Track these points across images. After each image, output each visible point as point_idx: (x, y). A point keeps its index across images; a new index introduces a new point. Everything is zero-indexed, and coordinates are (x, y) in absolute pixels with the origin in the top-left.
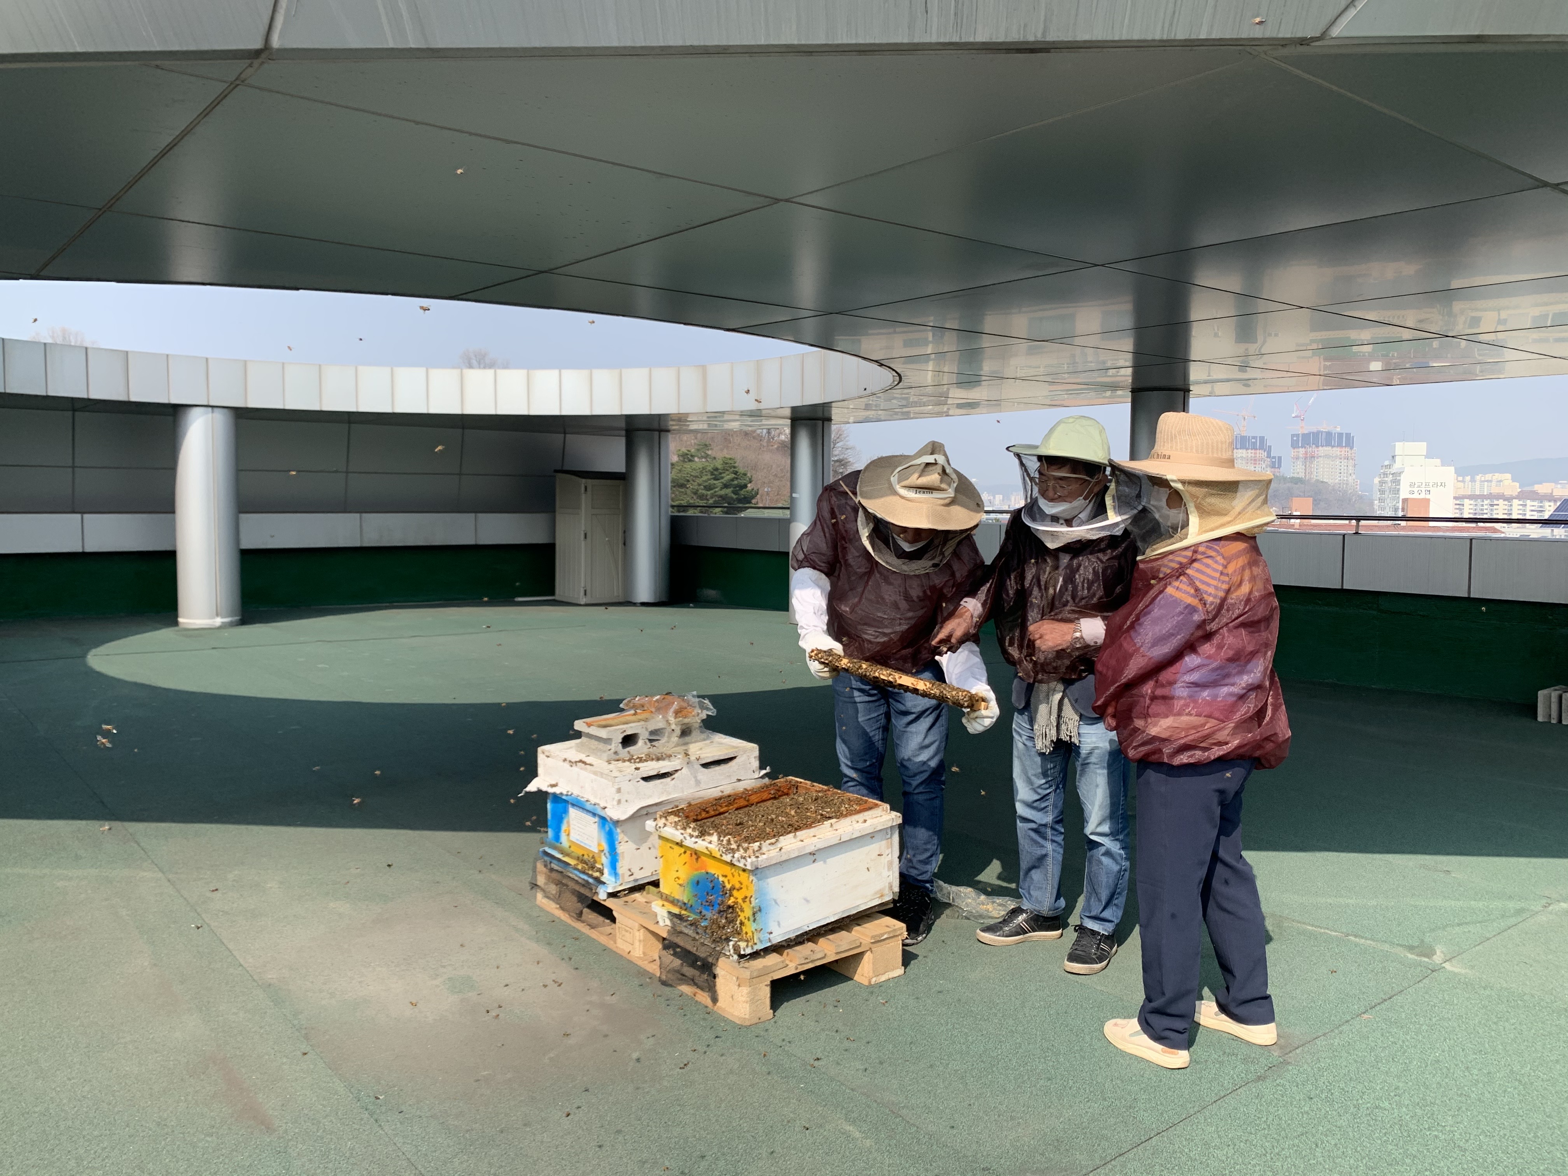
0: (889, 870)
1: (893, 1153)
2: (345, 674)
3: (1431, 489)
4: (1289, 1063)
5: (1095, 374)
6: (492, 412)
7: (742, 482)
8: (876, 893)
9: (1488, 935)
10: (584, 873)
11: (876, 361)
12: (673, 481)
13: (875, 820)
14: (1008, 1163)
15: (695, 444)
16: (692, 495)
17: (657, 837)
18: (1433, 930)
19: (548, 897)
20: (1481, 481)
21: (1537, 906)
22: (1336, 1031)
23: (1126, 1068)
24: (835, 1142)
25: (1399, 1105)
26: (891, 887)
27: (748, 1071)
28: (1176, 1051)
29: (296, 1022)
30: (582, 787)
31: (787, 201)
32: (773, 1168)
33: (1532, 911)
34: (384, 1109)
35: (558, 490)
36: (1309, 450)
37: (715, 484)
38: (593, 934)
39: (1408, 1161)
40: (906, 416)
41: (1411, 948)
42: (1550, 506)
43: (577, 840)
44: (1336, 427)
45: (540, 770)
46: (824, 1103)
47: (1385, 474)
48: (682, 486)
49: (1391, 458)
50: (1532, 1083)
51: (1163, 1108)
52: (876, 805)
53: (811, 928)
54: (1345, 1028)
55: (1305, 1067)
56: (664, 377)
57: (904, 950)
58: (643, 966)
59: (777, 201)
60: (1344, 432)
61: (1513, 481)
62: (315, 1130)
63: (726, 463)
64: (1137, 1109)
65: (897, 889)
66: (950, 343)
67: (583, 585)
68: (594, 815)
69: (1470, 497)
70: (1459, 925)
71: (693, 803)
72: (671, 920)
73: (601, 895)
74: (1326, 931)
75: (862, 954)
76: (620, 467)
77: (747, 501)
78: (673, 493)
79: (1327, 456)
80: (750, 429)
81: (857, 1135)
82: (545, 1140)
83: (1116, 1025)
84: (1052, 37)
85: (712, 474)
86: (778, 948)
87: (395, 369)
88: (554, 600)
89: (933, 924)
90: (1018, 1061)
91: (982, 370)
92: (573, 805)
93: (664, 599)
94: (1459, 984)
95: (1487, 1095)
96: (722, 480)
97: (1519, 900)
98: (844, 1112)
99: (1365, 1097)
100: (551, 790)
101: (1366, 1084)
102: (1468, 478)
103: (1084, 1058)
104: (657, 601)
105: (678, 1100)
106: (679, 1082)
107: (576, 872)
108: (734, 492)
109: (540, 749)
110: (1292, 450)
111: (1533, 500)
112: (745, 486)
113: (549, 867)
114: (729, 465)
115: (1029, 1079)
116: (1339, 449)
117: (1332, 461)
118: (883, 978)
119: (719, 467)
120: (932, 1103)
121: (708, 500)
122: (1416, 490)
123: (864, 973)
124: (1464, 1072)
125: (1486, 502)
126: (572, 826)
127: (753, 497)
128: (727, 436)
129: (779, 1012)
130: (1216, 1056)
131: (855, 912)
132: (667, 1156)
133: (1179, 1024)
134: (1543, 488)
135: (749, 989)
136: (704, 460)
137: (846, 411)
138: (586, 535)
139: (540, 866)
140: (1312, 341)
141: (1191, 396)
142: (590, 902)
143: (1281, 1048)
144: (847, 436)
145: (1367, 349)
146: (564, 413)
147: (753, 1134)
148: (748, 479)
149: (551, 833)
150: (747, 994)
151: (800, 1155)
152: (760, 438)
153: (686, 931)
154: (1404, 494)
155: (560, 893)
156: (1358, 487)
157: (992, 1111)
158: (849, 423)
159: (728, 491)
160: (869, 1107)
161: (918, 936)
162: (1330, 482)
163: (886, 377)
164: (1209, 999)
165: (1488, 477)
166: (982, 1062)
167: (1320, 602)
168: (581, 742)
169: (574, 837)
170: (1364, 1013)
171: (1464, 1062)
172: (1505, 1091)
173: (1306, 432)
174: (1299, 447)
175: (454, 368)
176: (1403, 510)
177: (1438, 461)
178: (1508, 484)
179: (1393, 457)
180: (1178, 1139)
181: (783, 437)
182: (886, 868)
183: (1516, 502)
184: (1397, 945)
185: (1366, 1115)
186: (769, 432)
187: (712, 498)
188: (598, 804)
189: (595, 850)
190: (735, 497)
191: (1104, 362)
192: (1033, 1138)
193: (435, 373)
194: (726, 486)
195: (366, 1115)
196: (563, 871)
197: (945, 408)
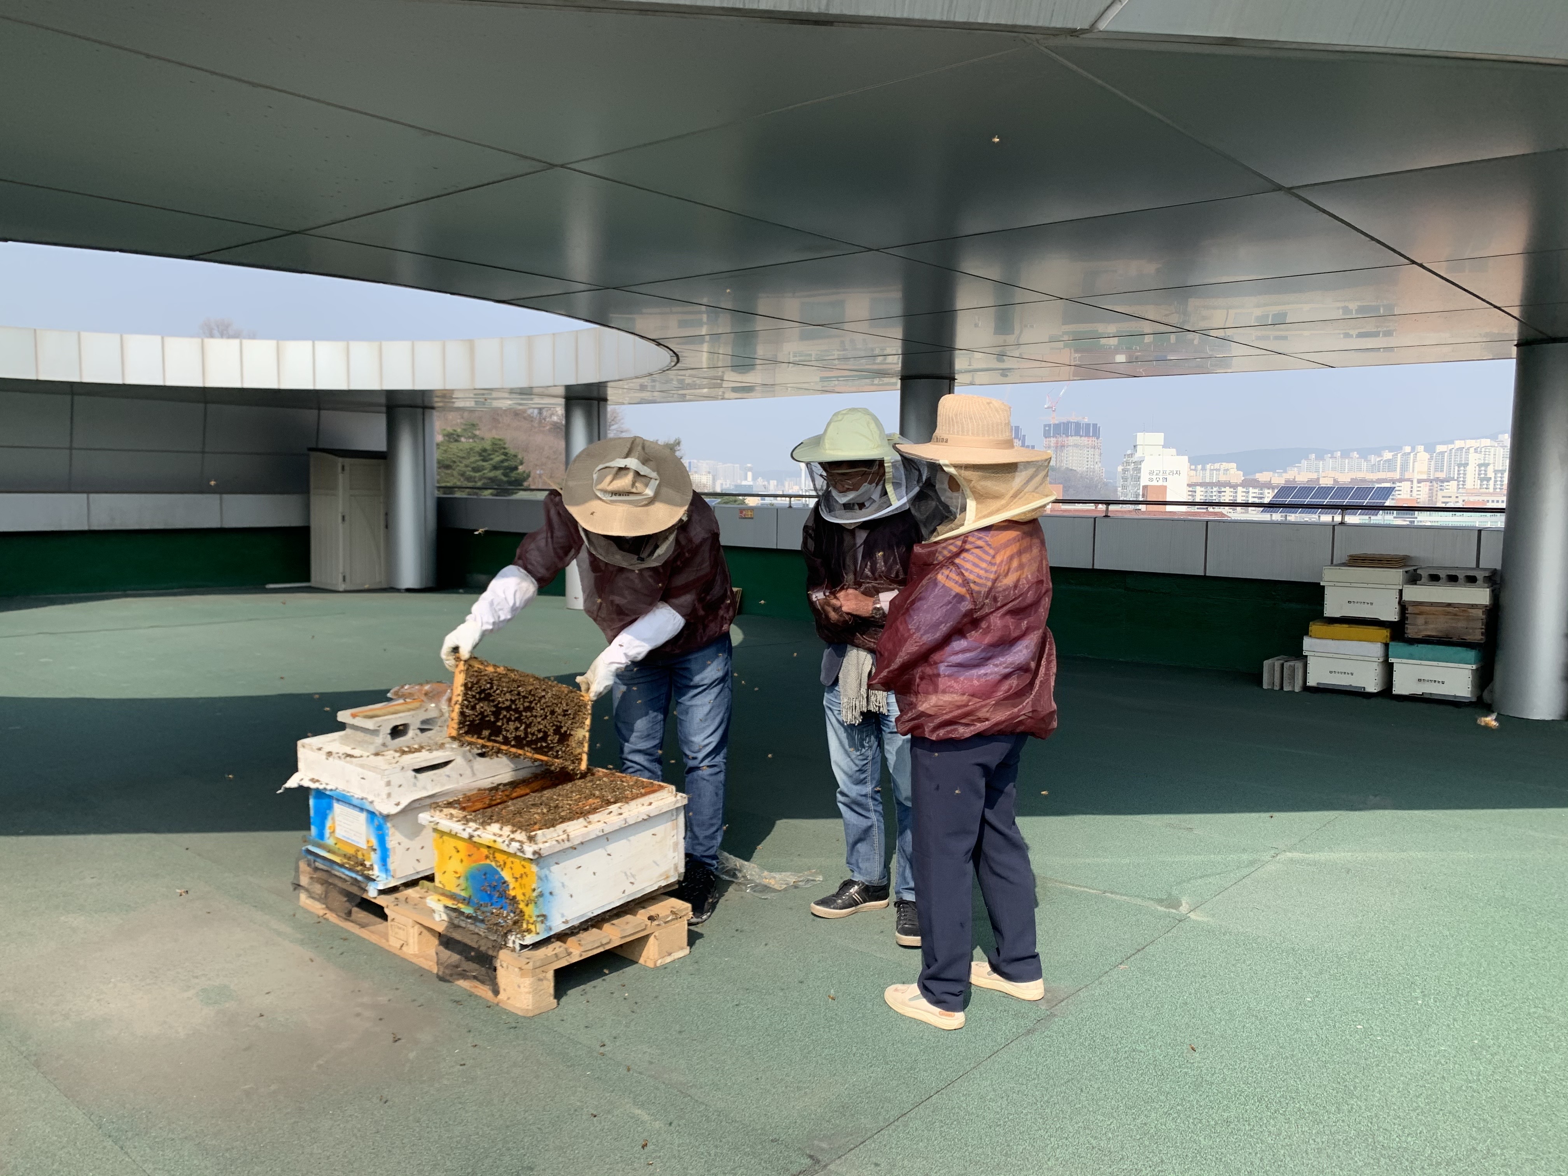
0: (674, 851)
1: (682, 1134)
2: (72, 668)
3: (1169, 477)
4: (1055, 1015)
5: (863, 361)
6: (237, 384)
7: (512, 463)
8: (661, 875)
9: (1226, 885)
10: (350, 869)
11: (653, 340)
12: (439, 462)
13: (660, 802)
14: (796, 1133)
15: (461, 423)
16: (459, 477)
17: (431, 830)
18: (1180, 883)
19: (313, 898)
20: (1211, 470)
21: (1266, 857)
22: (1097, 982)
23: (907, 1032)
24: (624, 1127)
25: (1154, 1046)
26: (676, 868)
27: (532, 1063)
28: (952, 1013)
29: (23, 1049)
30: (347, 781)
31: (562, 166)
32: (560, 1159)
33: (1263, 861)
34: (130, 1134)
35: (312, 470)
36: (1060, 439)
37: (483, 466)
38: (364, 933)
39: (1162, 1098)
40: (683, 398)
41: (1160, 901)
42: (1269, 493)
43: (344, 837)
44: (1084, 418)
45: (300, 765)
46: (611, 1089)
47: (1128, 463)
48: (448, 467)
49: (1133, 447)
50: (1266, 1018)
51: (942, 1067)
52: (661, 788)
53: (595, 914)
54: (1104, 979)
55: (1070, 1018)
56: (428, 351)
57: (689, 931)
58: (418, 963)
59: (552, 166)
60: (1092, 422)
61: (1238, 469)
62: (50, 1163)
63: (496, 444)
64: (918, 1069)
65: (682, 870)
66: (725, 324)
67: (341, 570)
68: (362, 809)
69: (1201, 485)
70: (1201, 877)
71: (469, 794)
72: (448, 915)
73: (371, 893)
74: (1086, 889)
75: (645, 939)
76: (382, 447)
77: (518, 483)
78: (439, 474)
79: (1076, 446)
80: (521, 407)
81: (646, 1117)
82: (315, 1151)
83: (896, 990)
84: (835, 10)
85: (480, 455)
86: (562, 937)
87: (125, 336)
88: (310, 587)
89: (717, 902)
90: (804, 1032)
91: (755, 353)
92: (338, 800)
93: (430, 585)
94: (1202, 931)
95: (1229, 1032)
96: (491, 462)
97: (1252, 852)
98: (631, 1095)
99: (1124, 1041)
100: (313, 786)
101: (1124, 1029)
102: (1200, 467)
103: (866, 1024)
104: (423, 587)
105: (459, 1098)
106: (460, 1079)
107: (343, 870)
108: (505, 475)
109: (300, 743)
110: (1045, 440)
111: (1254, 487)
112: (516, 468)
113: (313, 866)
114: (498, 446)
115: (814, 1048)
116: (1086, 439)
117: (1080, 450)
118: (668, 959)
119: (488, 447)
120: (719, 1081)
121: (475, 482)
122: (1154, 477)
123: (650, 955)
124: (1208, 1011)
125: (1215, 489)
126: (337, 823)
127: (525, 479)
128: (496, 416)
129: (564, 1000)
130: (989, 1014)
131: (640, 895)
132: (448, 1157)
133: (956, 988)
134: (1263, 477)
135: (532, 979)
136: (471, 440)
137: (620, 391)
138: (343, 517)
139: (303, 865)
140: (1065, 333)
141: (956, 384)
142: (359, 900)
143: (1048, 1001)
144: (623, 419)
145: (1114, 341)
146: (320, 386)
147: (539, 1126)
148: (518, 461)
149: (314, 830)
150: (530, 984)
151: (589, 1143)
152: (530, 419)
153: (463, 924)
154: (1144, 481)
155: (327, 893)
156: (1103, 474)
157: (779, 1083)
158: (623, 404)
159: (498, 473)
160: (657, 1089)
161: (702, 914)
162: (1079, 469)
163: (663, 357)
164: (981, 960)
165: (1217, 466)
166: (768, 1035)
167: (1072, 581)
168: (346, 735)
169: (340, 833)
170: (1121, 964)
171: (1209, 1002)
172: (1244, 1026)
173: (1057, 422)
174: (1050, 437)
175: (192, 336)
176: (1143, 496)
177: (1174, 450)
178: (1234, 474)
179: (1135, 446)
180: (956, 1095)
181: (555, 418)
182: (672, 850)
183: (1240, 489)
184: (1148, 898)
185: (1125, 1058)
186: (540, 413)
187: (480, 479)
188: (366, 799)
189: (364, 846)
190: (505, 479)
191: (872, 350)
192: (820, 1106)
193: (171, 342)
194: (495, 468)
195: (109, 1143)
196: (329, 869)
197: (720, 392)
